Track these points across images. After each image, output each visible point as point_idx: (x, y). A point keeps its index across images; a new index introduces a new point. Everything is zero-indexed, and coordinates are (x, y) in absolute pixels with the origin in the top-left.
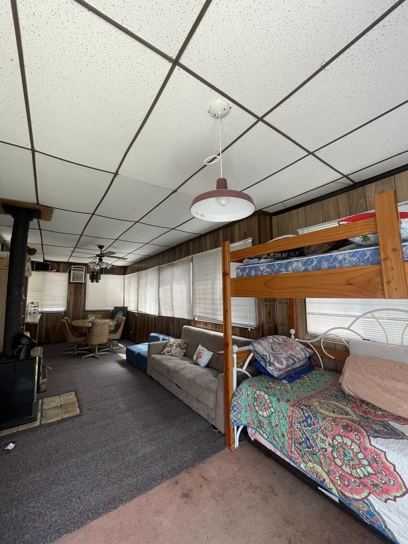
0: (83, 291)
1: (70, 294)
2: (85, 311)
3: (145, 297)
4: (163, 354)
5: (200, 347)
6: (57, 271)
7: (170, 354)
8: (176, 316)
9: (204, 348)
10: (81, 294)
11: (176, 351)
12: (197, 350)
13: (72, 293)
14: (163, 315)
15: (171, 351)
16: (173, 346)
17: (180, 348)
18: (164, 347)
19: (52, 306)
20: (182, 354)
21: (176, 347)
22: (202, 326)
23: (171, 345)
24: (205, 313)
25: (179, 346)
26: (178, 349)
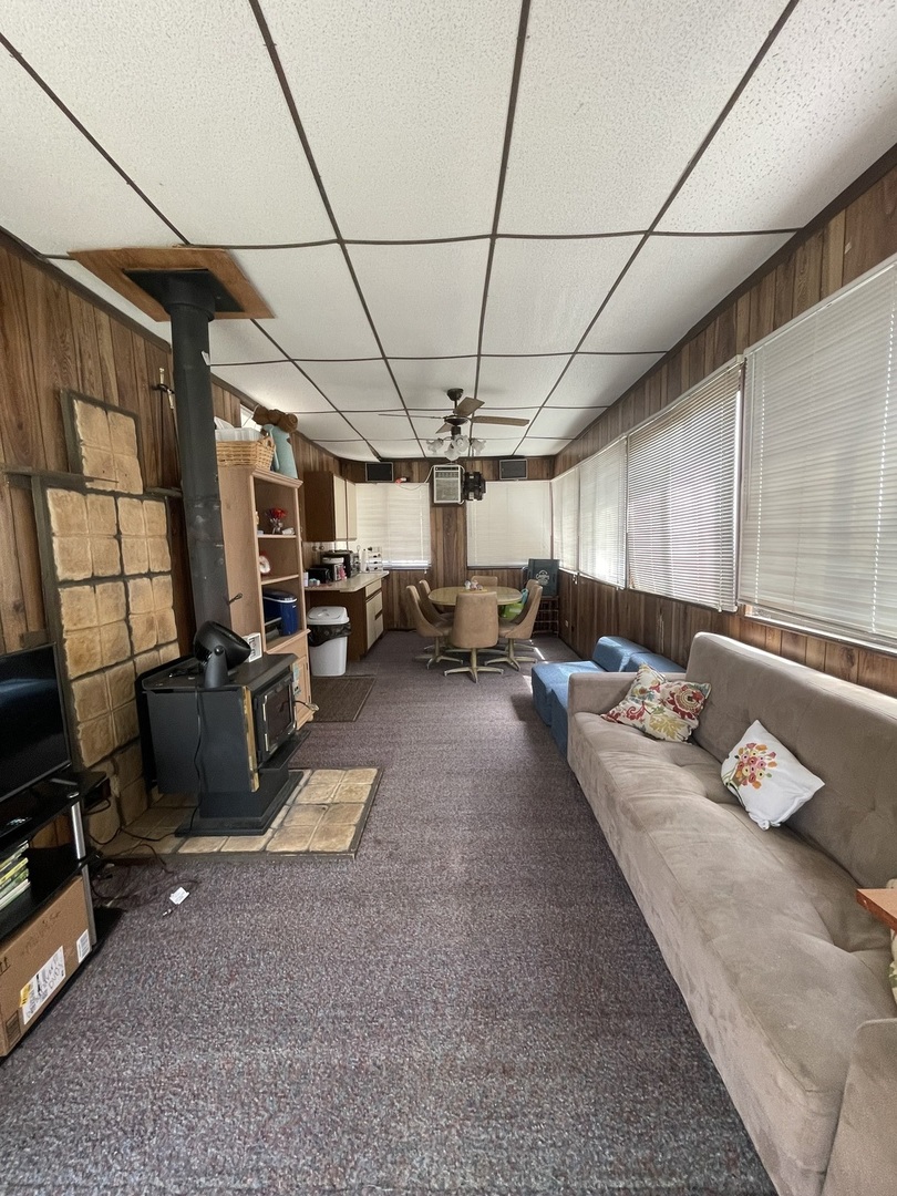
0: (460, 522)
1: (437, 530)
2: (469, 568)
3: (593, 532)
4: (614, 719)
5: (756, 734)
6: (408, 480)
7: (636, 722)
8: (676, 594)
9: (774, 745)
10: (457, 530)
11: (658, 718)
12: (743, 744)
13: (440, 525)
14: (639, 587)
15: (641, 714)
16: (651, 697)
17: (676, 710)
18: (623, 695)
19: (406, 555)
20: (684, 732)
21: (663, 702)
22: (774, 642)
23: (643, 691)
24: (794, 594)
25: (672, 702)
26: (668, 711)
